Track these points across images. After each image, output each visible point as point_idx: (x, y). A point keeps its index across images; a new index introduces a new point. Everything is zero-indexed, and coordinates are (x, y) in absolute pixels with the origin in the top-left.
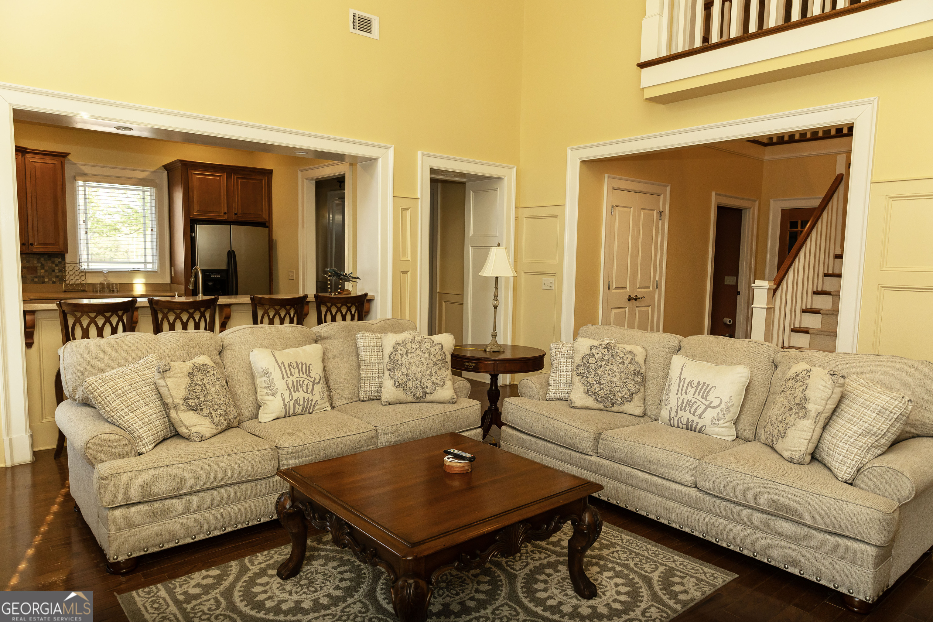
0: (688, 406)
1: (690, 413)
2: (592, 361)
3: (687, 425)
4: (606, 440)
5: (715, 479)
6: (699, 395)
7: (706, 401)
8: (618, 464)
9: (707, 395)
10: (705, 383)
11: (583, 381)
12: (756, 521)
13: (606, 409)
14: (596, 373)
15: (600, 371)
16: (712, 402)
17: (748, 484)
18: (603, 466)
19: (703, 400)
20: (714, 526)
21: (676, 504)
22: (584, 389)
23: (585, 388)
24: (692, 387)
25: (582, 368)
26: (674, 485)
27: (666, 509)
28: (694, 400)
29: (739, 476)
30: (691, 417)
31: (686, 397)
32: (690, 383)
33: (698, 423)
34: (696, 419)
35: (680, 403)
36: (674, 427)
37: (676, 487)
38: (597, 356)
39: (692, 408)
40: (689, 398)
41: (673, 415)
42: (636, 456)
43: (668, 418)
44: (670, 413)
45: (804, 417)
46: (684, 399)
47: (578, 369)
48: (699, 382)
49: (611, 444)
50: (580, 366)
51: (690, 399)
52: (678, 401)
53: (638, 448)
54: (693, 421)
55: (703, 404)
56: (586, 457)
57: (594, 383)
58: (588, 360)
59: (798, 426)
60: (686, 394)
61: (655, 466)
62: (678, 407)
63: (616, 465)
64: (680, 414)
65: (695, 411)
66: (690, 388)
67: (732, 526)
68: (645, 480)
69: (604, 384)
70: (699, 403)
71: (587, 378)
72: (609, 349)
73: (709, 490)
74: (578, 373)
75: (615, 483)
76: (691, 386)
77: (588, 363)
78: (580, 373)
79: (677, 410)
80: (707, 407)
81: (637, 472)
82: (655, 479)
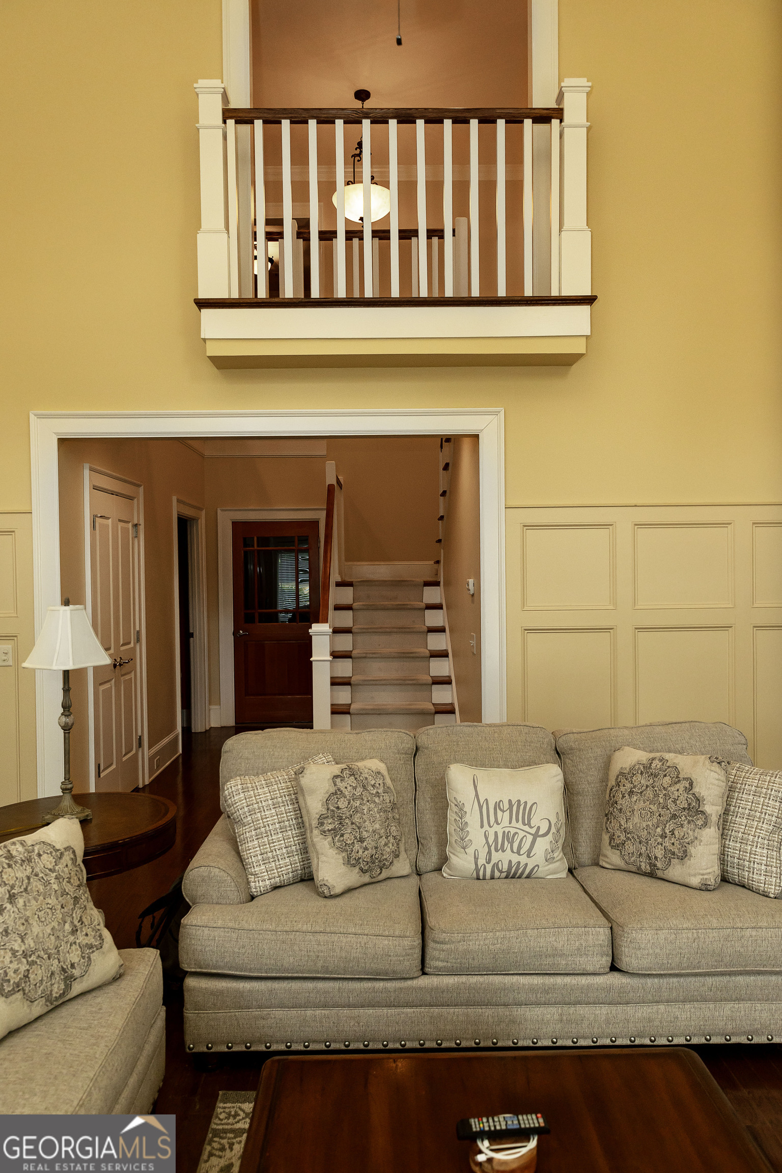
0: (506, 843)
1: (512, 851)
2: (342, 804)
3: (508, 872)
4: (450, 942)
5: (658, 951)
6: (517, 821)
7: (531, 827)
8: (476, 977)
9: (529, 820)
10: (519, 801)
11: (338, 844)
12: (711, 990)
13: (374, 880)
14: (352, 823)
15: (356, 819)
16: (539, 828)
17: (704, 942)
18: (448, 989)
19: (527, 828)
20: (650, 1020)
21: (587, 1009)
22: (343, 858)
23: (344, 854)
24: (503, 811)
25: (330, 821)
26: (583, 981)
27: (569, 1021)
28: (513, 831)
29: (690, 935)
30: (515, 859)
31: (499, 829)
32: (497, 806)
33: (526, 864)
34: (523, 859)
35: (491, 839)
36: (484, 879)
37: (587, 982)
38: (347, 793)
39: (514, 844)
40: (504, 829)
41: (482, 861)
42: (514, 952)
43: (473, 867)
44: (476, 859)
45: (705, 825)
46: (496, 833)
47: (322, 824)
48: (510, 801)
49: (462, 947)
50: (324, 818)
51: (507, 830)
52: (486, 838)
53: (514, 940)
54: (519, 863)
55: (530, 833)
56: (409, 983)
57: (353, 843)
58: (336, 803)
59: (702, 839)
60: (498, 824)
61: (549, 960)
62: (489, 847)
63: (474, 980)
64: (496, 857)
65: (519, 848)
66: (499, 813)
67: (675, 1010)
68: (532, 989)
69: (367, 839)
70: (521, 834)
71: (342, 835)
72: (356, 776)
73: (650, 969)
74: (324, 832)
75: (471, 1010)
76: (500, 809)
77: (338, 808)
78: (329, 830)
79: (489, 853)
80: (536, 836)
81: (515, 978)
82: (550, 980)
